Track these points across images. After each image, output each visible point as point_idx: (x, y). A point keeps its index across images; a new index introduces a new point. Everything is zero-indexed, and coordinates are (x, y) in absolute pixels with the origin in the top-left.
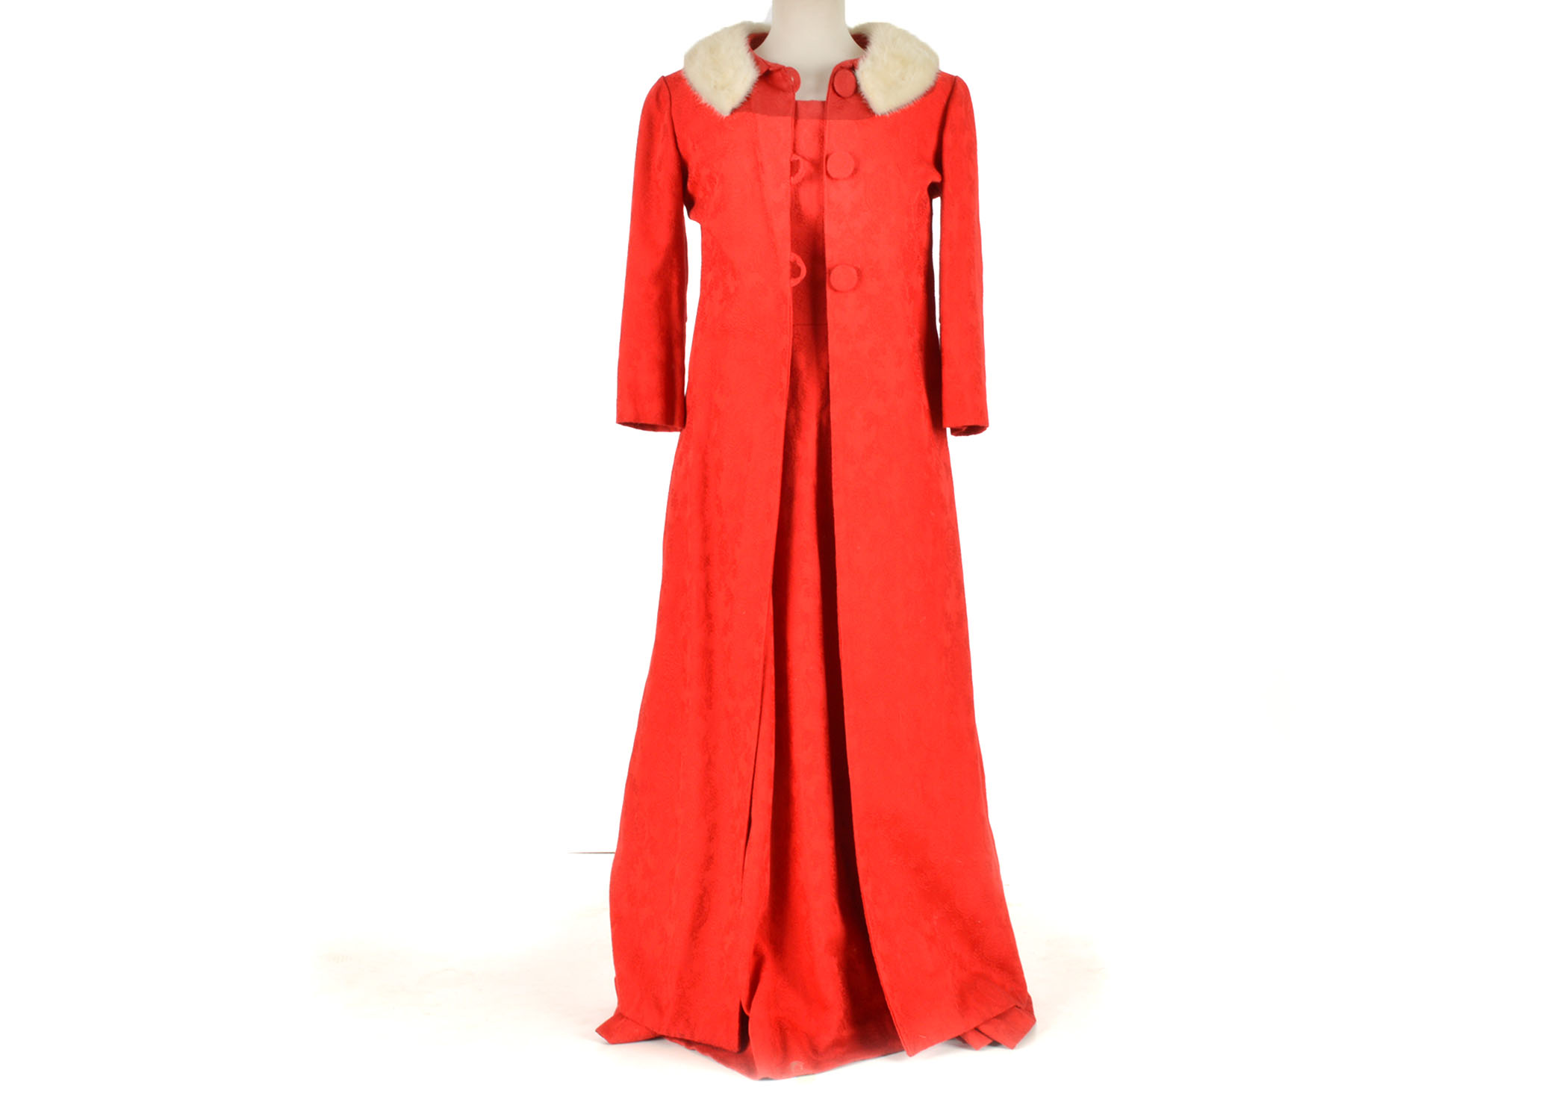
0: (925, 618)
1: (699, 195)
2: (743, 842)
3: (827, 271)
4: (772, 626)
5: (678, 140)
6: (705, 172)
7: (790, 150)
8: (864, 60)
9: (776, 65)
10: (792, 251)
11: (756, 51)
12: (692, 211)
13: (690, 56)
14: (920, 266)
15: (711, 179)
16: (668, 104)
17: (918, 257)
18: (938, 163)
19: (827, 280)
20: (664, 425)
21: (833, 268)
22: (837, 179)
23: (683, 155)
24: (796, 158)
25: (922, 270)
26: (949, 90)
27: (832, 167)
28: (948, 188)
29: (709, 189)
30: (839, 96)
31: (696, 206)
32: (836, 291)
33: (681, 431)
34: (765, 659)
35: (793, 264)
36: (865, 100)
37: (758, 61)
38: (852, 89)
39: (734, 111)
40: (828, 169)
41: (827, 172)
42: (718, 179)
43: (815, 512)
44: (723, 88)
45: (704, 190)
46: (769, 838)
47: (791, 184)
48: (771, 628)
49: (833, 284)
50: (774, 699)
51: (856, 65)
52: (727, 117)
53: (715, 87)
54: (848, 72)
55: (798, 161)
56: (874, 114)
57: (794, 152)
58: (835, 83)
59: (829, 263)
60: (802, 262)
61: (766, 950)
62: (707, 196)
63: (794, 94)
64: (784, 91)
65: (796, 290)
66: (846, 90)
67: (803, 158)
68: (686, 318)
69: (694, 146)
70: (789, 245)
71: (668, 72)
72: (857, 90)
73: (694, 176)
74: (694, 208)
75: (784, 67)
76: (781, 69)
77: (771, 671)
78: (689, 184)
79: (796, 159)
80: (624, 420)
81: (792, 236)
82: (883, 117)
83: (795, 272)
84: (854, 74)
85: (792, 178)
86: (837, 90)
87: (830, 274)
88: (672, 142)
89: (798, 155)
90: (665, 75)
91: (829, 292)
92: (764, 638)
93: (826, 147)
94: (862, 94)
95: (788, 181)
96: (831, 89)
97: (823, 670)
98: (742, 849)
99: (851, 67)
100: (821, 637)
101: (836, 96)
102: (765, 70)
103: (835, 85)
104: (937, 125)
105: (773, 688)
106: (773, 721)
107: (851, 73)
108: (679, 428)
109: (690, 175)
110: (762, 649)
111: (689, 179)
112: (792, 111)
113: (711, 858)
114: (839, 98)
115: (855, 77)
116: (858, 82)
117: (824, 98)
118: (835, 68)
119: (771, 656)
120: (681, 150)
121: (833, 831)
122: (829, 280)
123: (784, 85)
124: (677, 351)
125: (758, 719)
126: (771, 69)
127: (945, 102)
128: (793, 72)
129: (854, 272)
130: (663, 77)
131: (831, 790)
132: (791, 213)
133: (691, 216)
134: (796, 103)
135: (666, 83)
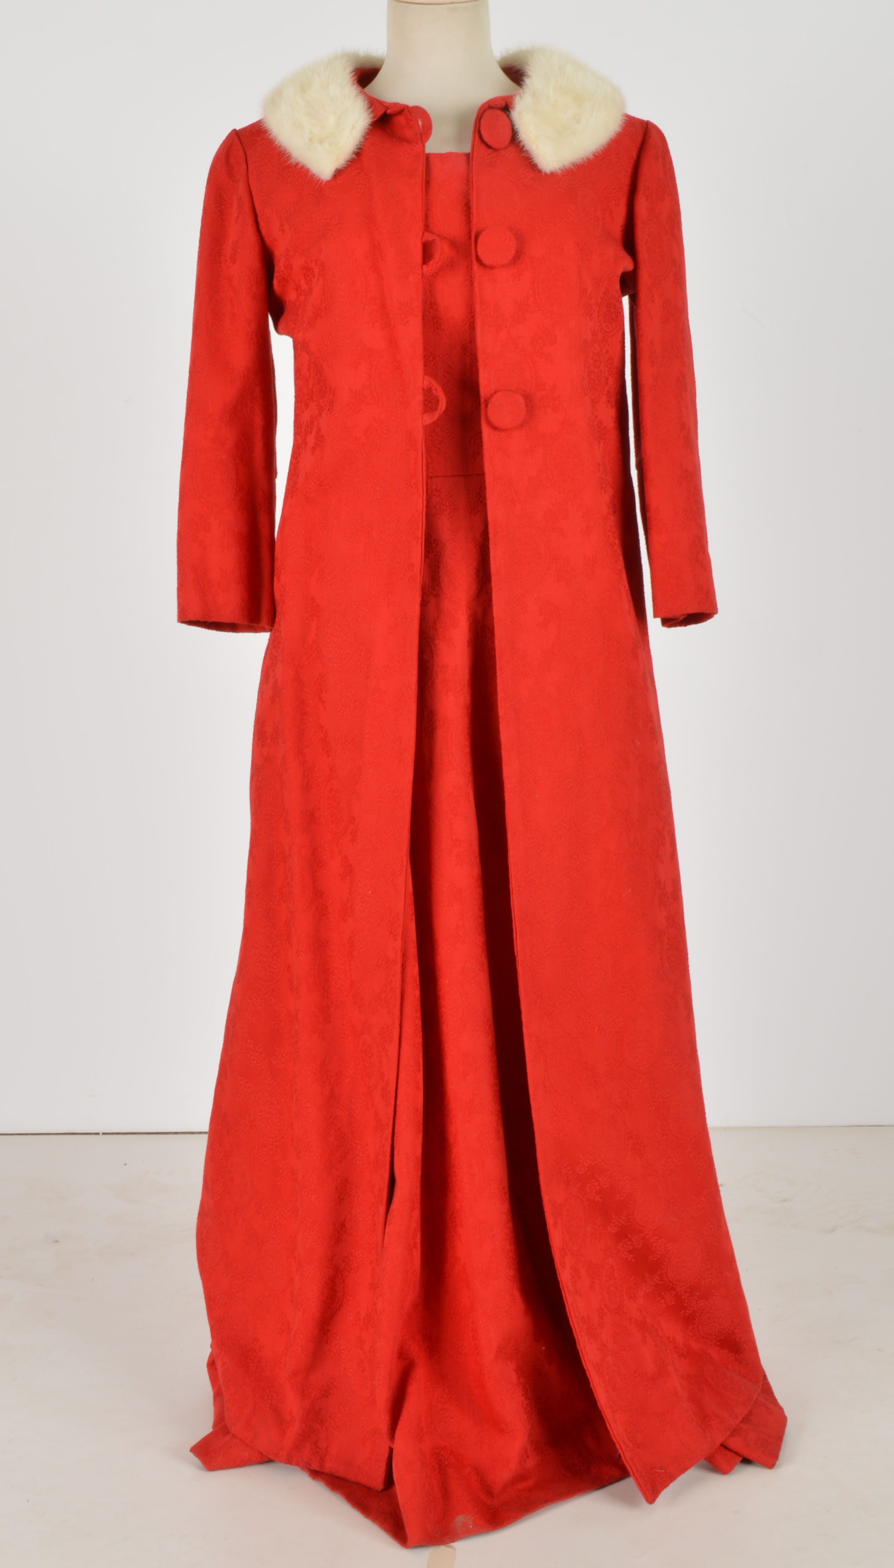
0: (630, 890)
1: (291, 297)
2: (382, 1209)
3: (482, 400)
4: (413, 907)
5: (259, 219)
6: (298, 262)
7: (420, 225)
8: (521, 96)
9: (396, 104)
10: (426, 373)
11: (367, 89)
12: (282, 321)
13: (274, 99)
14: (609, 392)
15: (307, 271)
16: (244, 167)
17: (607, 379)
18: (629, 243)
19: (483, 413)
20: (246, 623)
21: (492, 396)
22: (491, 268)
23: (266, 239)
24: (429, 237)
25: (613, 399)
26: (640, 139)
27: (484, 251)
28: (645, 279)
29: (304, 286)
30: (489, 147)
31: (286, 312)
32: (495, 428)
33: (271, 630)
34: (404, 956)
35: (428, 393)
36: (527, 151)
37: (373, 103)
38: (508, 138)
39: (338, 173)
40: (479, 253)
41: (477, 257)
42: (316, 270)
43: (468, 743)
44: (321, 142)
45: (298, 288)
46: (418, 1205)
47: (423, 275)
48: (411, 910)
49: (492, 419)
50: (419, 1008)
51: (511, 103)
52: (328, 182)
53: (310, 140)
54: (499, 112)
55: (433, 241)
56: (540, 171)
57: (427, 228)
58: (482, 128)
59: (485, 389)
60: (440, 389)
61: (417, 1351)
62: (302, 298)
63: (424, 146)
64: (408, 141)
65: (431, 431)
66: (499, 139)
67: (439, 236)
68: (276, 473)
69: (282, 225)
70: (420, 365)
71: (241, 123)
72: (514, 137)
73: (282, 268)
74: (284, 316)
75: (407, 107)
76: (403, 110)
77: (413, 969)
78: (275, 282)
79: (430, 239)
80: (187, 617)
81: (425, 349)
82: (553, 175)
83: (430, 403)
84: (508, 116)
85: (424, 266)
86: (486, 138)
87: (486, 406)
88: (250, 221)
89: (432, 232)
90: (238, 128)
91: (485, 430)
92: (401, 929)
93: (475, 221)
94: (522, 144)
95: (420, 272)
96: (477, 138)
97: (486, 967)
98: (382, 1220)
99: (504, 106)
100: (480, 920)
101: (483, 147)
102: (380, 113)
103: (483, 133)
104: (626, 189)
105: (418, 993)
106: (420, 1040)
107: (505, 115)
108: (267, 627)
109: (276, 269)
110: (399, 943)
111: (276, 275)
112: (421, 169)
113: (343, 1225)
114: (490, 151)
115: (511, 120)
116: (516, 127)
117: (467, 149)
118: (480, 109)
119: (413, 950)
120: (263, 232)
121: (507, 1190)
122: (486, 413)
123: (409, 134)
124: (263, 520)
125: (396, 1040)
126: (389, 112)
127: (635, 156)
128: (419, 112)
129: (521, 400)
130: (234, 131)
131: (502, 1133)
132: (424, 316)
133: (280, 327)
134: (428, 157)
135: (239, 138)
